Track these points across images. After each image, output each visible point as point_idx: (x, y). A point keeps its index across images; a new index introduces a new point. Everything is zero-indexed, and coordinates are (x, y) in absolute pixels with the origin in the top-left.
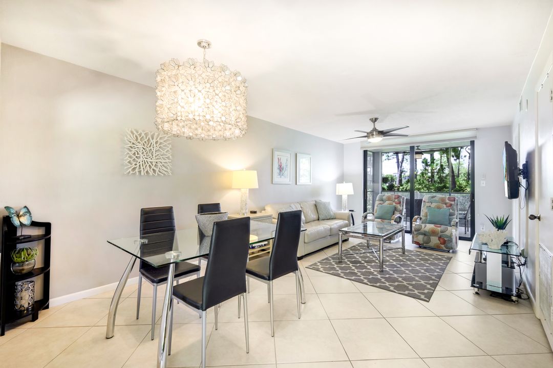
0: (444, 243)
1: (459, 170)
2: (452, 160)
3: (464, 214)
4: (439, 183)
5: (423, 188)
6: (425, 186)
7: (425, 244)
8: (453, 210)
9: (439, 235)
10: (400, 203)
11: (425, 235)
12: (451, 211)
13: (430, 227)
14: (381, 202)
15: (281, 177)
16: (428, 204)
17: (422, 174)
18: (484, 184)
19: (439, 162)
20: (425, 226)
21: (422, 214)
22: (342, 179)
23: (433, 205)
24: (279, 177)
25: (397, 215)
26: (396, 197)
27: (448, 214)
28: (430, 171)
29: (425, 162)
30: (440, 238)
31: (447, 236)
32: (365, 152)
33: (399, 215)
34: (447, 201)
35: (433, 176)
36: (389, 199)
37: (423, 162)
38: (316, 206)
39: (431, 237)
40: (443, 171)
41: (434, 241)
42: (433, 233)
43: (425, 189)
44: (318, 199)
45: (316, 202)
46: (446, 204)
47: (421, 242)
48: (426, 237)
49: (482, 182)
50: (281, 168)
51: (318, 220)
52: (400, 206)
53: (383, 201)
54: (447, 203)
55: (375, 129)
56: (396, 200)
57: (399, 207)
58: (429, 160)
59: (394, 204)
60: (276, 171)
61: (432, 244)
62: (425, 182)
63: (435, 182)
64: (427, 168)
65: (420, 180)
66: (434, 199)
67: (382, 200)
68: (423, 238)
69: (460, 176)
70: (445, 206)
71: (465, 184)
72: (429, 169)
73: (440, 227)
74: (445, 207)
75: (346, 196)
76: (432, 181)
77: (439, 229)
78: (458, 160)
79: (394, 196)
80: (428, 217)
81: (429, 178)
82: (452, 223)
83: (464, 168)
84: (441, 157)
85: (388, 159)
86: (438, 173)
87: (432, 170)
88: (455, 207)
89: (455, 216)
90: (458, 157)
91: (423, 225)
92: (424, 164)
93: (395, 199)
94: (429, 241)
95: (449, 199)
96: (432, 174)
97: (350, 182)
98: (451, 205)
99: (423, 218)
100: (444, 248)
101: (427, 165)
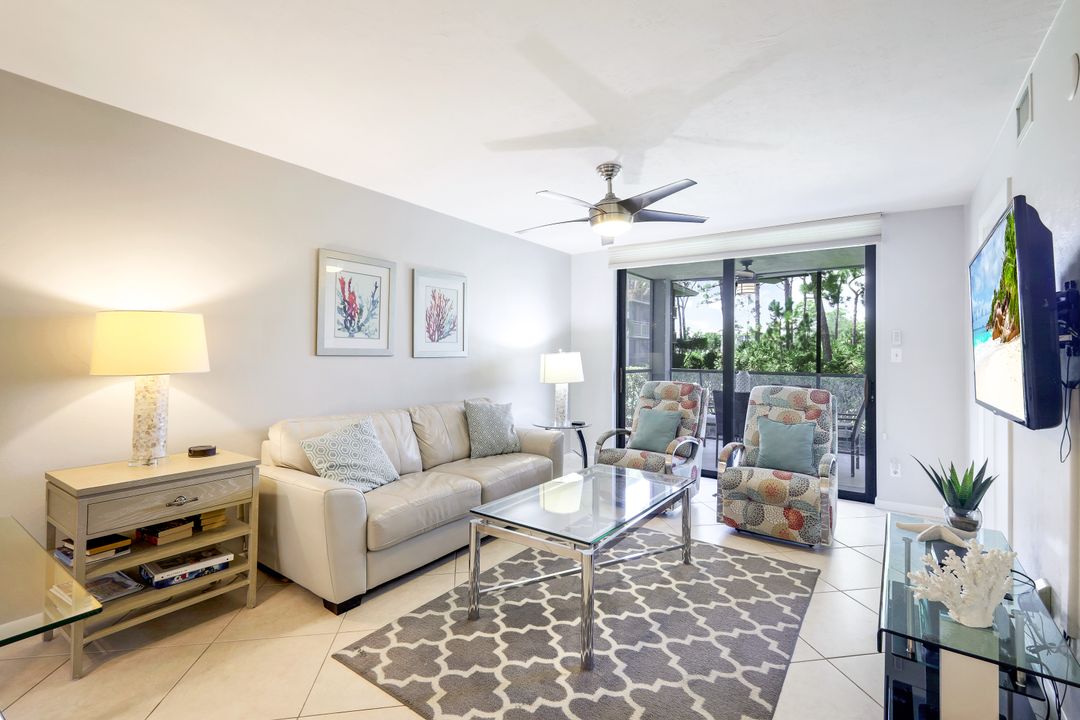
0: (799, 524)
1: (837, 325)
2: (825, 303)
3: (850, 429)
4: (801, 349)
5: (771, 359)
6: (775, 357)
7: (748, 526)
8: (824, 426)
9: (786, 502)
10: (694, 405)
11: (750, 499)
12: (819, 429)
13: (762, 476)
14: (650, 402)
15: (351, 336)
16: (762, 411)
17: (770, 331)
18: (900, 354)
19: (802, 309)
20: (751, 475)
21: (748, 435)
22: (564, 341)
23: (775, 413)
24: (347, 334)
25: (687, 438)
26: (687, 388)
27: (812, 439)
28: (783, 325)
29: (775, 308)
30: (788, 508)
31: (808, 507)
32: (621, 275)
33: (690, 439)
34: (810, 402)
35: (789, 336)
36: (668, 394)
37: (771, 309)
38: (465, 416)
39: (765, 507)
40: (808, 326)
41: (774, 518)
42: (772, 495)
43: (775, 361)
44: (476, 398)
45: (466, 404)
46: (806, 409)
47: (740, 520)
48: (752, 506)
49: (894, 351)
50: (350, 310)
51: (469, 456)
52: (695, 413)
53: (654, 399)
54: (810, 407)
55: (611, 197)
56: (686, 398)
57: (692, 416)
58: (783, 305)
59: (680, 408)
60: (331, 317)
61: (765, 528)
62: (775, 346)
63: (793, 347)
64: (778, 320)
65: (765, 344)
66: (775, 396)
67: (652, 396)
68: (745, 510)
69: (839, 336)
70: (802, 414)
71: (848, 352)
72: (782, 321)
73: (789, 478)
74: (804, 419)
75: (566, 386)
76: (788, 346)
77: (786, 484)
78: (836, 305)
79: (680, 387)
80: (761, 447)
81: (782, 339)
82: (820, 466)
83: (846, 321)
84: (805, 299)
85: (707, 302)
86: (799, 329)
87: (788, 323)
88: (828, 419)
89: (828, 445)
90: (836, 299)
91: (746, 471)
92: (772, 313)
93: (683, 394)
94: (760, 517)
95: (814, 398)
96: (788, 332)
97: (575, 351)
98: (818, 414)
99: (750, 448)
100: (800, 540)
101: (778, 314)
